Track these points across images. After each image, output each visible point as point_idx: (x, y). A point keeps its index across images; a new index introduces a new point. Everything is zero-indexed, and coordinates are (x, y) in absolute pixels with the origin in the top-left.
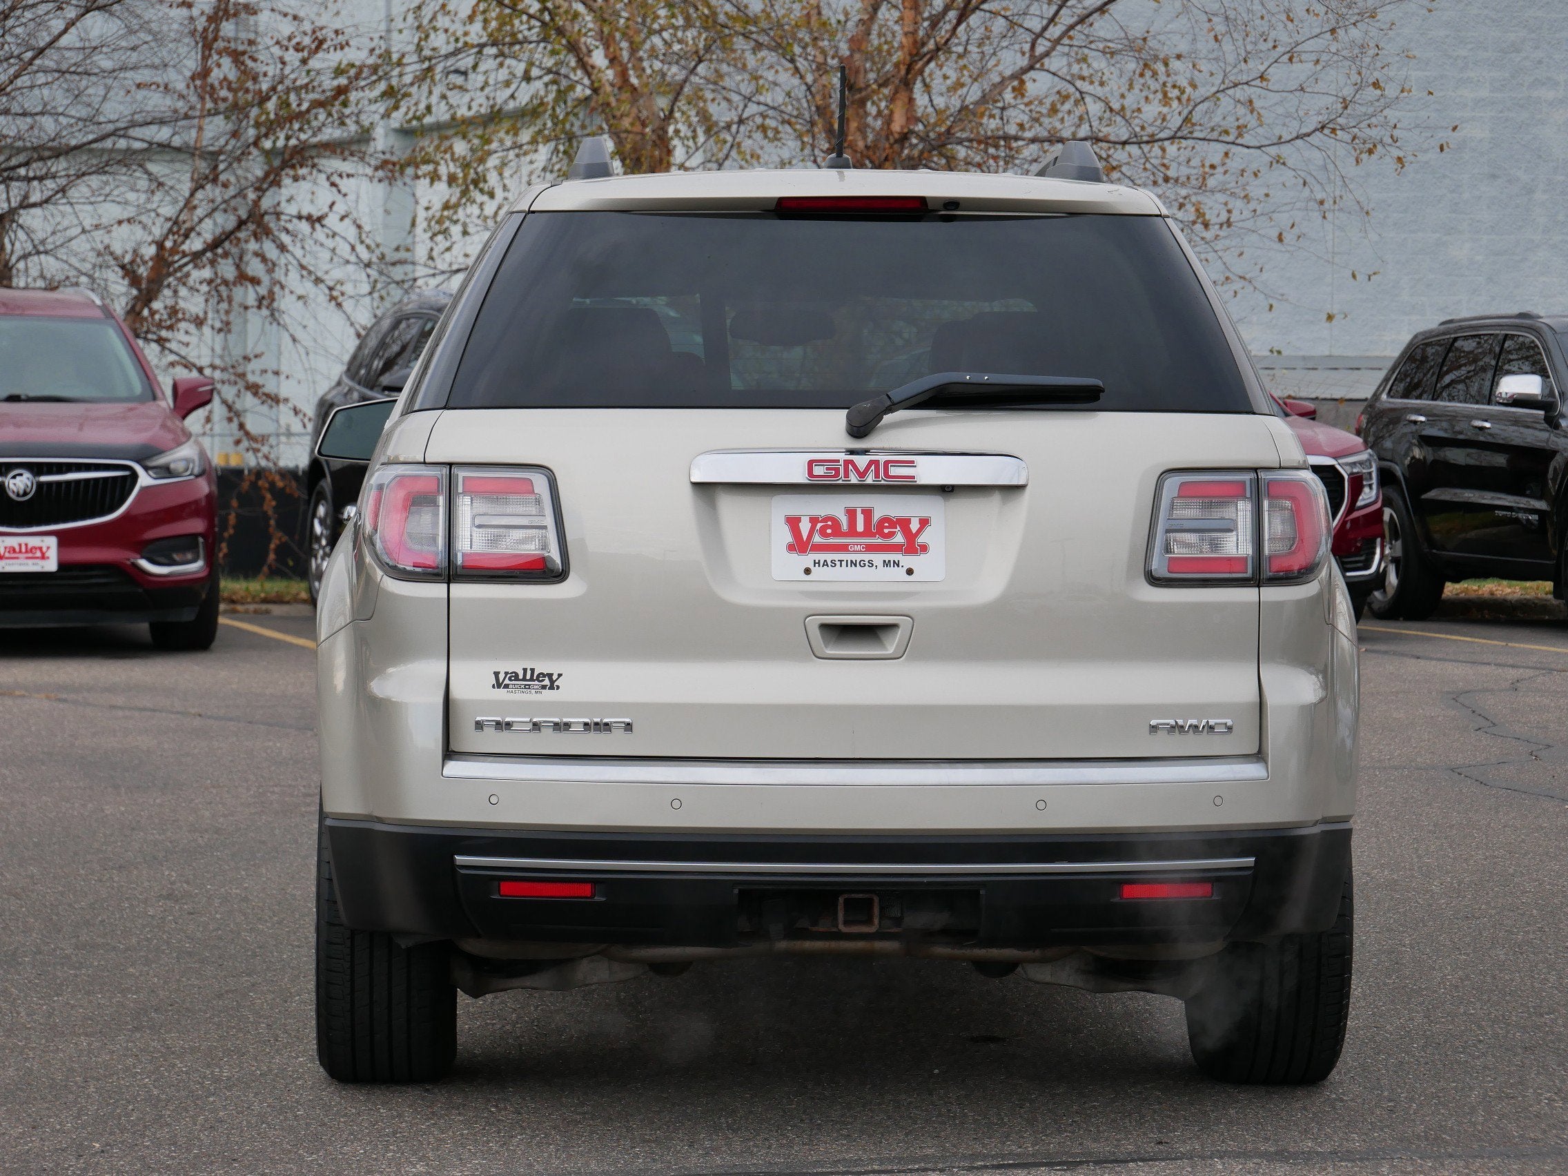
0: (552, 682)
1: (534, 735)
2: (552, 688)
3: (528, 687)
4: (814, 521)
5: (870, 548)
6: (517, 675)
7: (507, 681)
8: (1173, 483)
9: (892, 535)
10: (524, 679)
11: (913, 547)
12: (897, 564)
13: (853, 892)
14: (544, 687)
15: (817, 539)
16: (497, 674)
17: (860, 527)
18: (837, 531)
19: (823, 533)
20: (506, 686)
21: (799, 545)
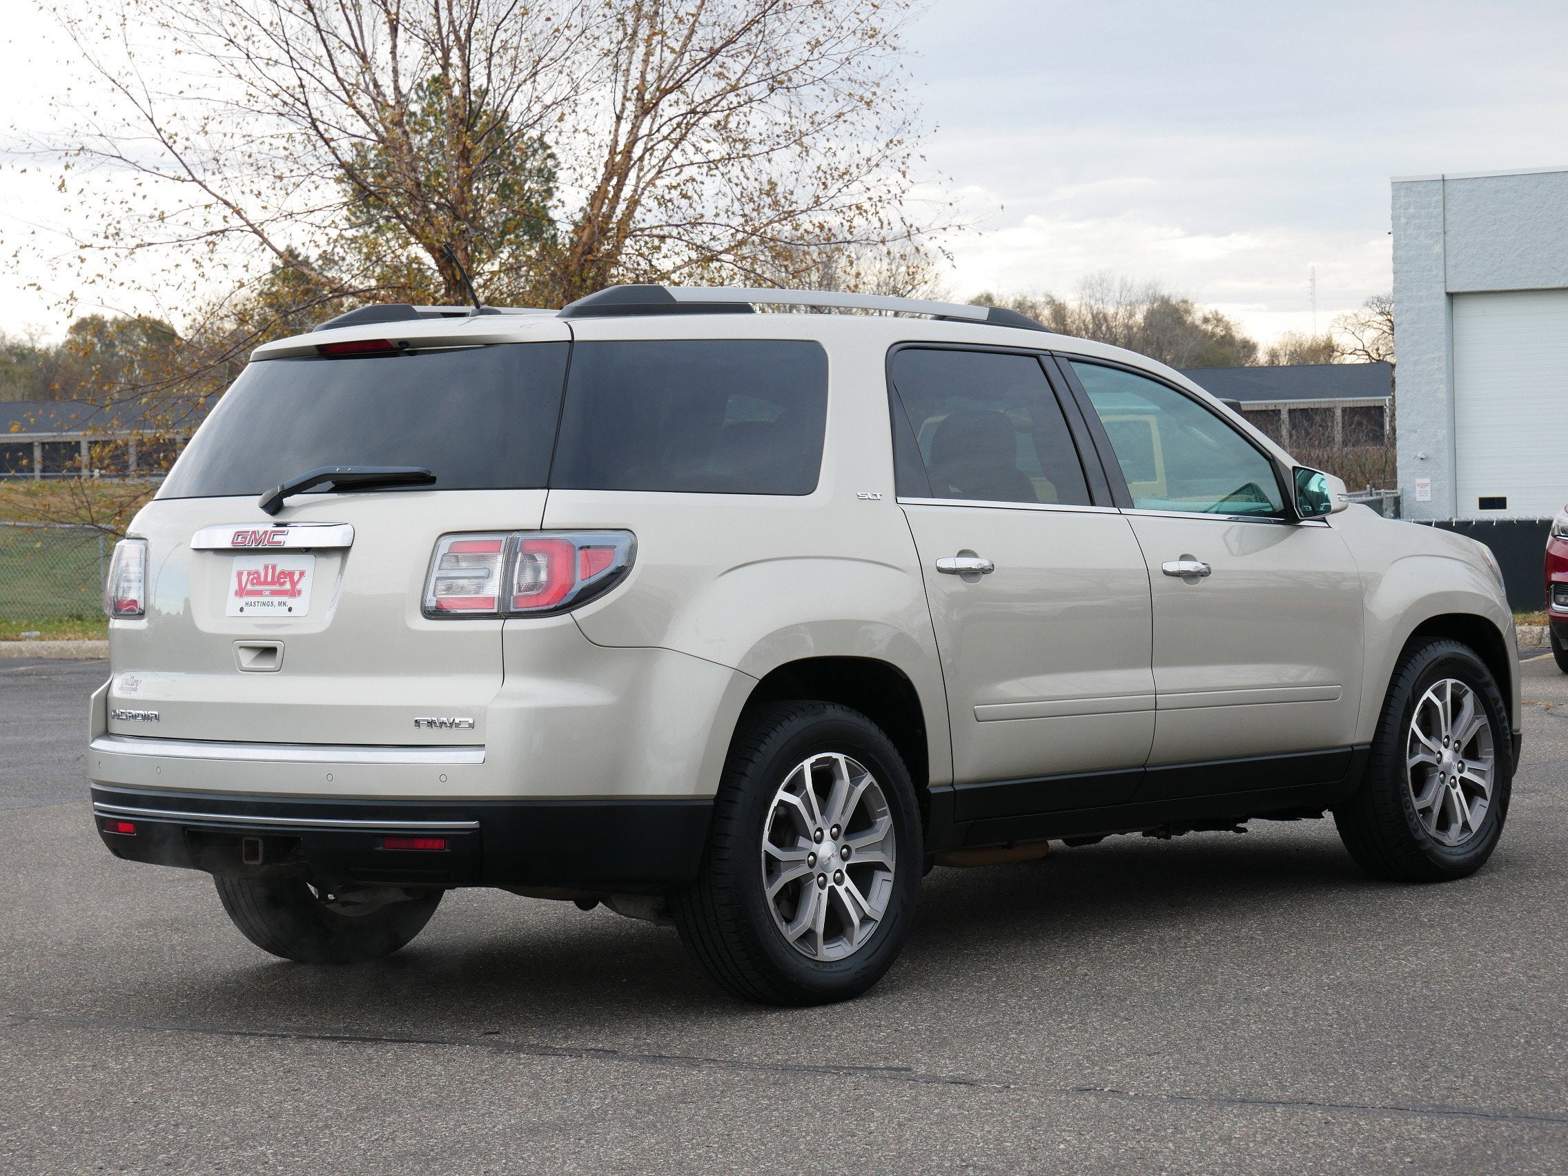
4: (249, 574)
5: (274, 593)
8: (446, 543)
9: (282, 584)
11: (294, 593)
12: (285, 604)
13: (249, 836)
15: (249, 587)
17: (269, 579)
18: (259, 583)
19: (253, 584)
21: (241, 592)
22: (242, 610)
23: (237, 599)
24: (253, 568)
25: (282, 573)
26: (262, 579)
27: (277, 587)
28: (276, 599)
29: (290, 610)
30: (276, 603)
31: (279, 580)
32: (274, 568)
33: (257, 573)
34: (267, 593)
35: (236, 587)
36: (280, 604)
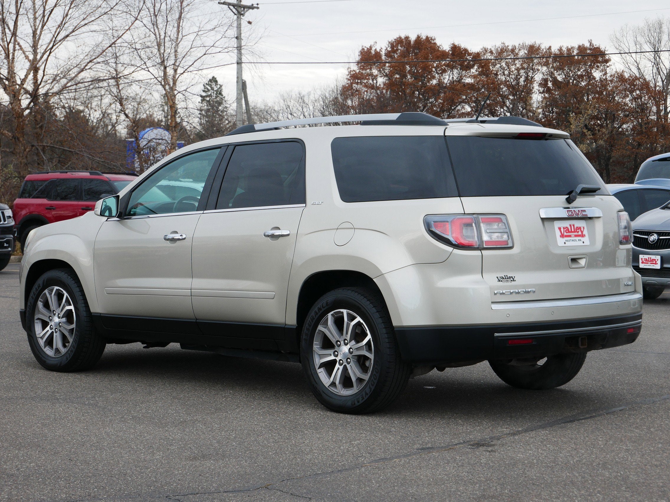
0: (513, 279)
1: (511, 295)
2: (514, 281)
3: (507, 281)
4: (564, 228)
6: (503, 278)
7: (501, 280)
9: (578, 232)
10: (505, 279)
14: (512, 281)
16: (497, 277)
17: (573, 230)
18: (569, 232)
19: (567, 232)
20: (502, 281)
21: (562, 236)
22: (565, 243)
23: (562, 239)
24: (565, 226)
25: (577, 228)
26: (570, 230)
27: (576, 234)
28: (577, 238)
29: (583, 242)
30: (577, 240)
31: (576, 230)
32: (574, 225)
33: (567, 228)
34: (573, 236)
35: (560, 234)
36: (579, 240)
